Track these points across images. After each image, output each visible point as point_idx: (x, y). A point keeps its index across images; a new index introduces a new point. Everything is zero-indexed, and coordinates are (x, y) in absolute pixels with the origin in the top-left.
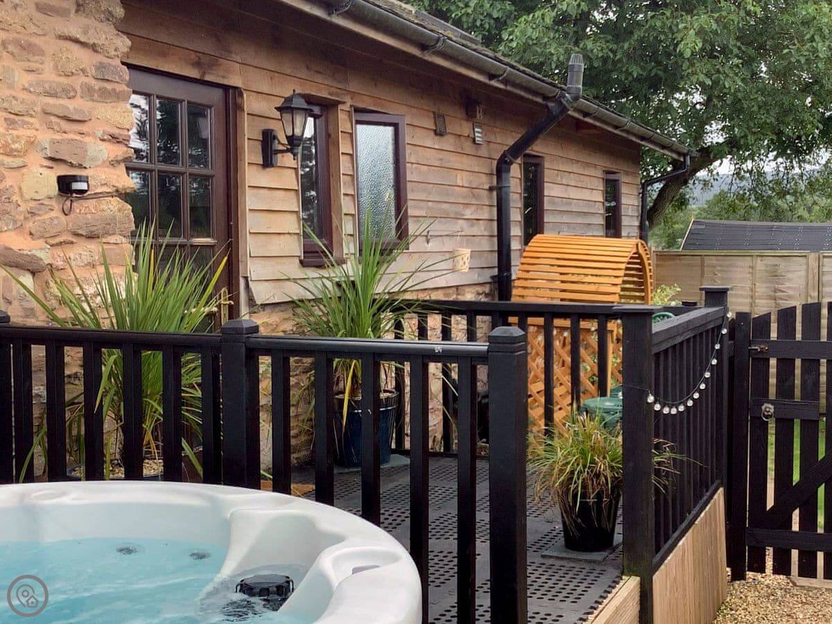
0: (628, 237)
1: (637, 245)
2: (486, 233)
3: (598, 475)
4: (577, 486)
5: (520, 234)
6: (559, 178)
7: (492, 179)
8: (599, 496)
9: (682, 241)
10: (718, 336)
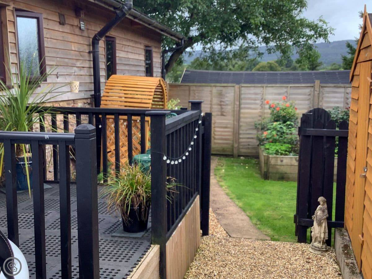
0: (156, 77)
1: (160, 81)
2: (87, 74)
3: (139, 196)
4: (129, 201)
5: (105, 75)
6: (123, 48)
7: (90, 47)
8: (140, 206)
9: (181, 79)
10: (197, 125)
